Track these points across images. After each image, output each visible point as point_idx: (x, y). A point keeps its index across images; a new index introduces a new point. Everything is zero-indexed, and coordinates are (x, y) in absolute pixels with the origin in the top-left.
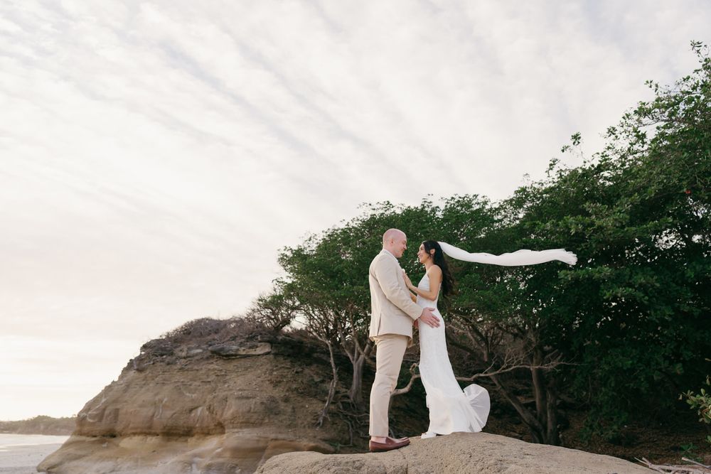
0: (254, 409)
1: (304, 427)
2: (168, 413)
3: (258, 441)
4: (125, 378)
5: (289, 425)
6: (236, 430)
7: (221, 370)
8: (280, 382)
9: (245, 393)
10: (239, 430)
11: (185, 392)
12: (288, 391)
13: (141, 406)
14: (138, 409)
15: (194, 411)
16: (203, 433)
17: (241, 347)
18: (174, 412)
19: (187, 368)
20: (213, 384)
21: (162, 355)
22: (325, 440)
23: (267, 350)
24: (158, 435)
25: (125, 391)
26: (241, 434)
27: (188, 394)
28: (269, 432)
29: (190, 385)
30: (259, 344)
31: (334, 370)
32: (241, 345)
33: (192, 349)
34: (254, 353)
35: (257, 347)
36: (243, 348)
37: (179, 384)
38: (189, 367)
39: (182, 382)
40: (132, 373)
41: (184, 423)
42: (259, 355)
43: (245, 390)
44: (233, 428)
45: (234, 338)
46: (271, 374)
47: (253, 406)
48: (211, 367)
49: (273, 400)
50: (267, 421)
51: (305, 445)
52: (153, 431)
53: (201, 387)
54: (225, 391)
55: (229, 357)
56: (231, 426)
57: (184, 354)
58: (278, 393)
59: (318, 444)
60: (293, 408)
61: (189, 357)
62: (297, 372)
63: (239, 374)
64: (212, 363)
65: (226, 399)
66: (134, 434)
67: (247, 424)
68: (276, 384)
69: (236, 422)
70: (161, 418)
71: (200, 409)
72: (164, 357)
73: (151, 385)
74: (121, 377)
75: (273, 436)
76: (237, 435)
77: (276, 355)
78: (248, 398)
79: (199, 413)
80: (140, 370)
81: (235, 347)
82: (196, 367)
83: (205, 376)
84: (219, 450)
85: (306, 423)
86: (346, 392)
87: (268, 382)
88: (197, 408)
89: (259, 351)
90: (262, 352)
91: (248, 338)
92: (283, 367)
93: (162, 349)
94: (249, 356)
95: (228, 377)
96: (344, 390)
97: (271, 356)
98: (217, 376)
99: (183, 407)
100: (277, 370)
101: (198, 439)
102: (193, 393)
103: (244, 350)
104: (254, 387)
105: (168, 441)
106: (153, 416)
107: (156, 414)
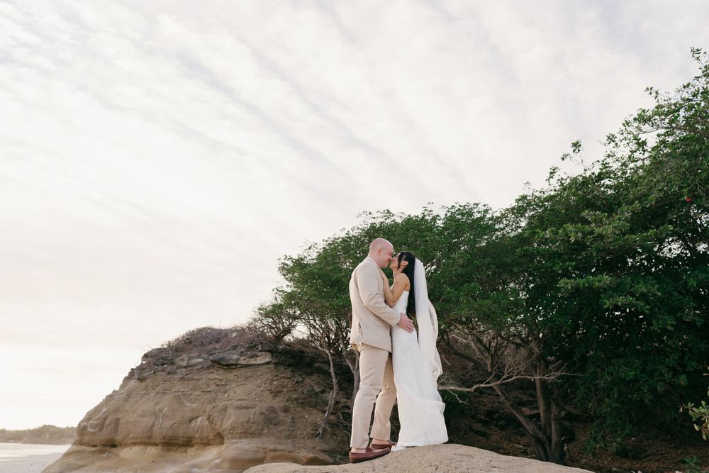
0: (254, 419)
1: (304, 437)
2: (168, 423)
3: (257, 451)
4: (127, 388)
5: (289, 436)
6: (234, 441)
7: (221, 380)
8: (280, 392)
9: (244, 403)
10: (238, 440)
11: (185, 402)
12: (287, 401)
13: (141, 416)
14: (138, 419)
15: (193, 421)
16: (203, 444)
17: (241, 356)
18: (174, 422)
19: (187, 377)
20: (213, 394)
21: (163, 364)
22: (324, 451)
23: (268, 359)
24: (157, 445)
25: (126, 400)
26: (240, 445)
27: (188, 404)
28: (268, 443)
29: (191, 395)
30: (260, 354)
31: (334, 380)
32: (242, 354)
33: (194, 358)
34: (254, 362)
35: (258, 356)
36: (243, 358)
37: (180, 393)
38: (190, 376)
39: (183, 391)
40: (133, 383)
41: (184, 433)
42: (259, 365)
43: (244, 400)
44: (232, 438)
45: (235, 348)
46: (271, 384)
47: (252, 417)
48: (211, 376)
49: (272, 410)
50: (266, 431)
51: (304, 457)
52: (153, 441)
53: (201, 397)
54: (224, 401)
55: (229, 366)
56: (230, 437)
57: (184, 363)
58: (278, 403)
59: (317, 455)
60: (293, 419)
61: (190, 366)
62: (297, 382)
63: (239, 383)
64: (213, 373)
65: (225, 409)
66: (134, 444)
67: (246, 434)
68: (276, 393)
69: (235, 432)
70: (160, 428)
71: (200, 419)
72: (165, 366)
73: (152, 394)
74: (122, 387)
75: (272, 447)
76: (236, 445)
77: (276, 364)
78: (247, 408)
79: (198, 423)
80: (141, 380)
81: (235, 357)
82: (196, 377)
83: (206, 386)
84: (218, 461)
85: (305, 433)
86: (347, 402)
87: (267, 392)
88: (197, 417)
89: (260, 361)
90: (262, 362)
91: (249, 347)
92: (284, 377)
93: (163, 358)
94: (249, 365)
95: (228, 387)
96: (345, 400)
97: (272, 366)
98: (217, 385)
99: (183, 417)
100: (277, 380)
101: (198, 450)
102: (194, 403)
103: (244, 360)
104: (254, 397)
105: (168, 451)
106: (153, 426)
107: (156, 424)
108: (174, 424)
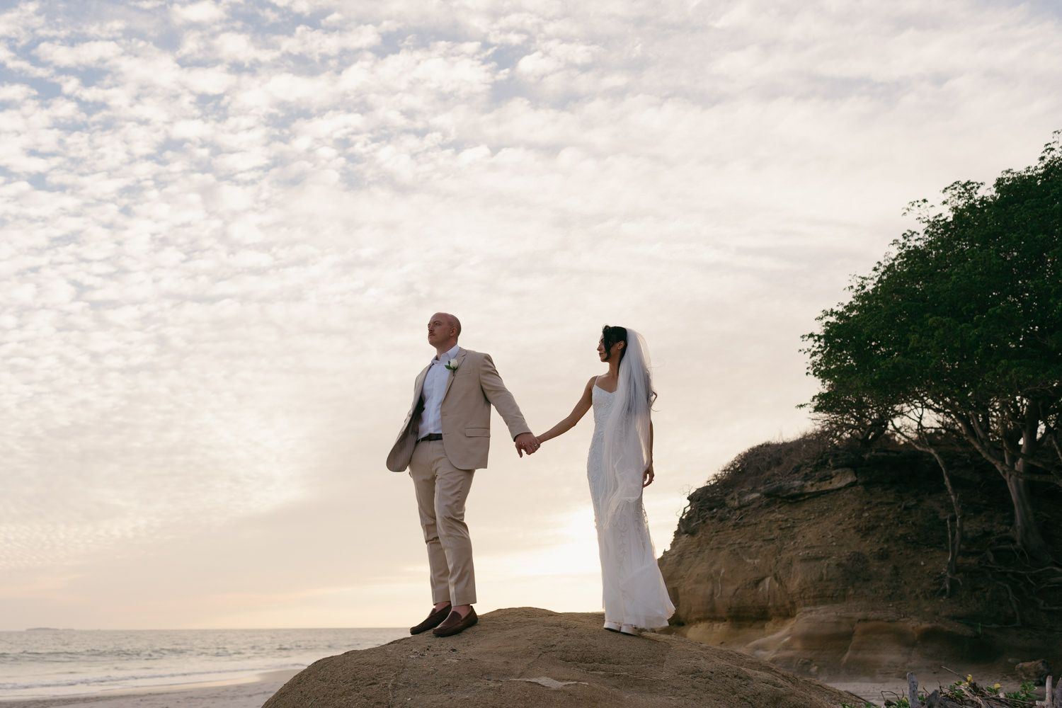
0: (827, 575)
1: (917, 596)
2: (730, 589)
3: (838, 623)
4: (677, 546)
5: (890, 596)
6: (808, 609)
7: (786, 520)
8: (874, 528)
9: (812, 553)
10: (813, 608)
11: (744, 558)
12: (887, 541)
13: (697, 582)
14: (694, 586)
15: (761, 584)
16: (780, 615)
17: (806, 481)
18: (736, 587)
19: (742, 522)
20: (778, 543)
21: (711, 509)
22: (955, 618)
23: (850, 479)
24: (725, 621)
25: (679, 563)
26: (813, 615)
27: (748, 561)
28: (854, 610)
29: (750, 547)
30: (833, 472)
31: (953, 497)
32: (807, 477)
33: (746, 493)
34: (830, 487)
35: (832, 478)
36: (810, 483)
37: (736, 546)
38: (745, 520)
39: (739, 543)
40: (684, 537)
41: (753, 601)
42: (839, 489)
43: (814, 547)
44: (805, 605)
45: (797, 470)
46: (859, 517)
47: (824, 572)
48: (771, 517)
49: (858, 557)
50: (851, 592)
51: (913, 628)
52: (719, 615)
53: (762, 549)
54: (790, 551)
55: (796, 499)
56: (802, 603)
57: (736, 503)
58: (868, 547)
59: (939, 625)
60: (895, 568)
61: (744, 506)
62: (906, 508)
63: (812, 522)
64: (774, 511)
65: (790, 563)
66: (700, 620)
67: (822, 598)
68: (866, 532)
69: (806, 597)
70: (721, 597)
71: (767, 580)
72: (715, 510)
73: (707, 552)
74: (673, 545)
75: (860, 615)
76: (809, 616)
77: (866, 484)
78: (817, 559)
79: (767, 587)
80: (692, 533)
81: (797, 483)
82: (753, 521)
83: (767, 532)
84: (787, 639)
85: (918, 591)
86: (1006, 531)
87: (852, 531)
88: (763, 579)
89: (837, 483)
90: (843, 484)
91: (817, 465)
92: (881, 503)
93: (709, 500)
94: (823, 493)
95: (796, 530)
96: (1003, 528)
97: (860, 488)
98: (781, 529)
99: (746, 580)
100: (869, 509)
101: (776, 624)
102: (756, 558)
103: (812, 485)
104: (830, 540)
105: (740, 627)
106: (712, 594)
107: (715, 591)
108: (738, 589)
